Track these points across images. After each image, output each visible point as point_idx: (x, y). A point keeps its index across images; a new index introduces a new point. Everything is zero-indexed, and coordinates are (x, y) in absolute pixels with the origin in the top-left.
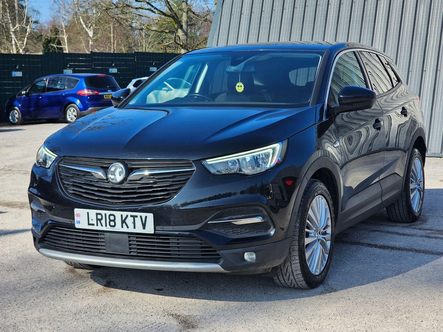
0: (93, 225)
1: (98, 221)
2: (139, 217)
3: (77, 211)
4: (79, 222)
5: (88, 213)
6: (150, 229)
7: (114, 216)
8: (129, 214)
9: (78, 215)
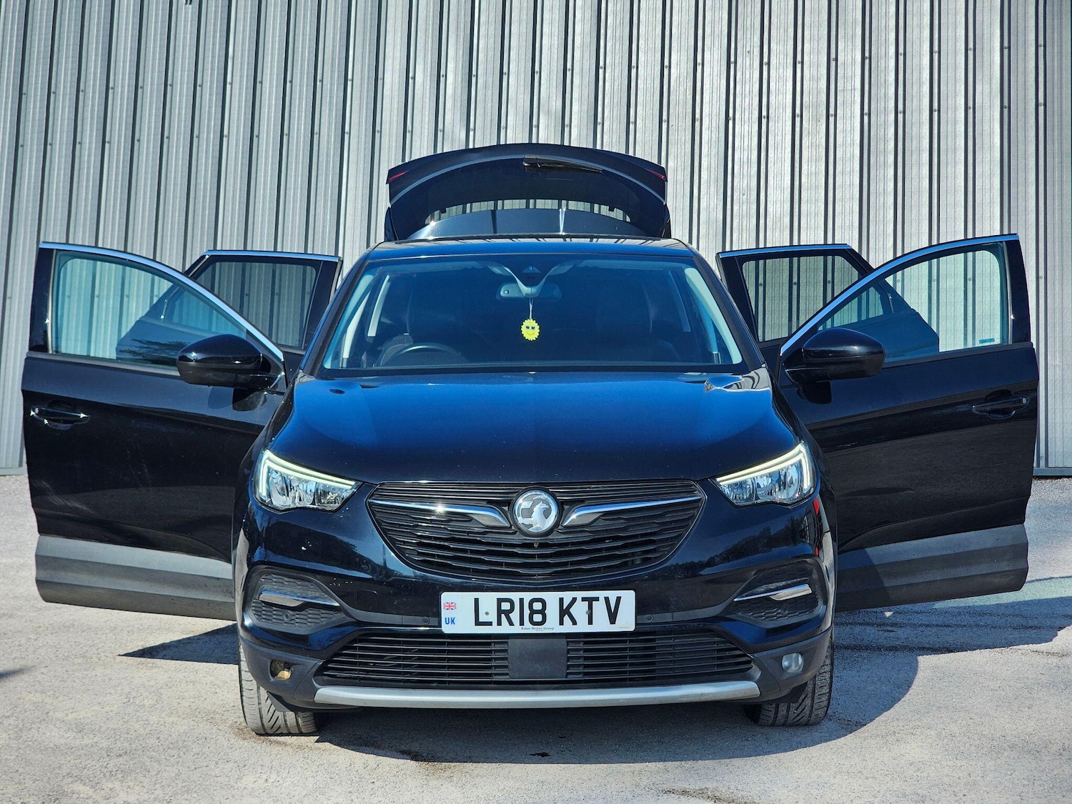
0: (490, 624)
1: (503, 615)
2: (602, 601)
3: (446, 597)
4: (453, 621)
5: (477, 601)
6: (627, 621)
7: (543, 602)
8: (579, 595)
9: (450, 606)
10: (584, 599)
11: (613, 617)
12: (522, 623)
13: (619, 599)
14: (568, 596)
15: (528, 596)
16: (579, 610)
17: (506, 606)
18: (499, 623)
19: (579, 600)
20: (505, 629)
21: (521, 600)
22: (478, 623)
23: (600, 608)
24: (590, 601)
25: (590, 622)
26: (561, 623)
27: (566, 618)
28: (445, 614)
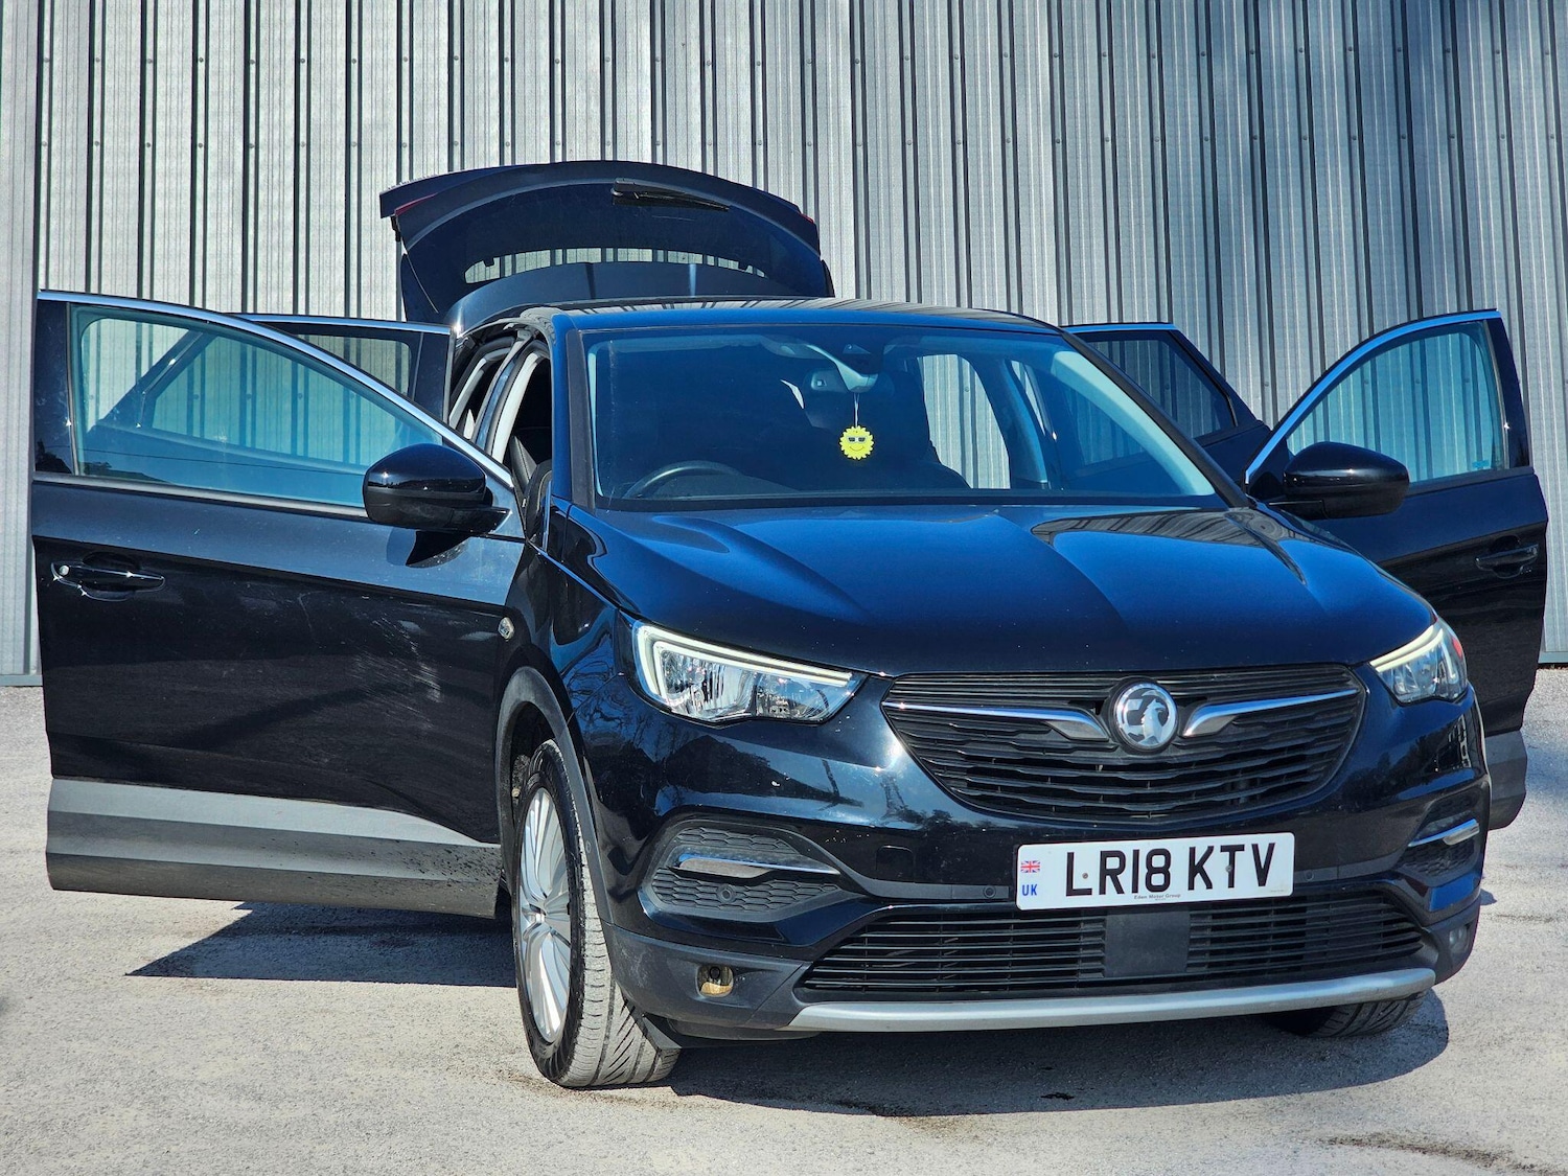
0: (1088, 892)
1: (1108, 878)
2: (1249, 850)
3: (1025, 853)
4: (1033, 890)
5: (1071, 856)
6: (1282, 882)
7: (1166, 854)
8: (1218, 841)
9: (1030, 867)
10: (1224, 849)
11: (1262, 875)
12: (1135, 890)
13: (1271, 847)
14: (1201, 844)
15: (1145, 846)
16: (1216, 866)
17: (1113, 863)
18: (1103, 891)
19: (1217, 849)
20: (1112, 899)
21: (1136, 853)
22: (1071, 892)
23: (1245, 861)
24: (1232, 850)
25: (1231, 884)
26: (1191, 887)
27: (1198, 878)
28: (1023, 879)
